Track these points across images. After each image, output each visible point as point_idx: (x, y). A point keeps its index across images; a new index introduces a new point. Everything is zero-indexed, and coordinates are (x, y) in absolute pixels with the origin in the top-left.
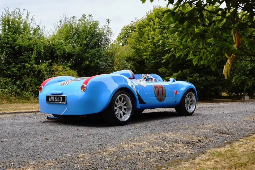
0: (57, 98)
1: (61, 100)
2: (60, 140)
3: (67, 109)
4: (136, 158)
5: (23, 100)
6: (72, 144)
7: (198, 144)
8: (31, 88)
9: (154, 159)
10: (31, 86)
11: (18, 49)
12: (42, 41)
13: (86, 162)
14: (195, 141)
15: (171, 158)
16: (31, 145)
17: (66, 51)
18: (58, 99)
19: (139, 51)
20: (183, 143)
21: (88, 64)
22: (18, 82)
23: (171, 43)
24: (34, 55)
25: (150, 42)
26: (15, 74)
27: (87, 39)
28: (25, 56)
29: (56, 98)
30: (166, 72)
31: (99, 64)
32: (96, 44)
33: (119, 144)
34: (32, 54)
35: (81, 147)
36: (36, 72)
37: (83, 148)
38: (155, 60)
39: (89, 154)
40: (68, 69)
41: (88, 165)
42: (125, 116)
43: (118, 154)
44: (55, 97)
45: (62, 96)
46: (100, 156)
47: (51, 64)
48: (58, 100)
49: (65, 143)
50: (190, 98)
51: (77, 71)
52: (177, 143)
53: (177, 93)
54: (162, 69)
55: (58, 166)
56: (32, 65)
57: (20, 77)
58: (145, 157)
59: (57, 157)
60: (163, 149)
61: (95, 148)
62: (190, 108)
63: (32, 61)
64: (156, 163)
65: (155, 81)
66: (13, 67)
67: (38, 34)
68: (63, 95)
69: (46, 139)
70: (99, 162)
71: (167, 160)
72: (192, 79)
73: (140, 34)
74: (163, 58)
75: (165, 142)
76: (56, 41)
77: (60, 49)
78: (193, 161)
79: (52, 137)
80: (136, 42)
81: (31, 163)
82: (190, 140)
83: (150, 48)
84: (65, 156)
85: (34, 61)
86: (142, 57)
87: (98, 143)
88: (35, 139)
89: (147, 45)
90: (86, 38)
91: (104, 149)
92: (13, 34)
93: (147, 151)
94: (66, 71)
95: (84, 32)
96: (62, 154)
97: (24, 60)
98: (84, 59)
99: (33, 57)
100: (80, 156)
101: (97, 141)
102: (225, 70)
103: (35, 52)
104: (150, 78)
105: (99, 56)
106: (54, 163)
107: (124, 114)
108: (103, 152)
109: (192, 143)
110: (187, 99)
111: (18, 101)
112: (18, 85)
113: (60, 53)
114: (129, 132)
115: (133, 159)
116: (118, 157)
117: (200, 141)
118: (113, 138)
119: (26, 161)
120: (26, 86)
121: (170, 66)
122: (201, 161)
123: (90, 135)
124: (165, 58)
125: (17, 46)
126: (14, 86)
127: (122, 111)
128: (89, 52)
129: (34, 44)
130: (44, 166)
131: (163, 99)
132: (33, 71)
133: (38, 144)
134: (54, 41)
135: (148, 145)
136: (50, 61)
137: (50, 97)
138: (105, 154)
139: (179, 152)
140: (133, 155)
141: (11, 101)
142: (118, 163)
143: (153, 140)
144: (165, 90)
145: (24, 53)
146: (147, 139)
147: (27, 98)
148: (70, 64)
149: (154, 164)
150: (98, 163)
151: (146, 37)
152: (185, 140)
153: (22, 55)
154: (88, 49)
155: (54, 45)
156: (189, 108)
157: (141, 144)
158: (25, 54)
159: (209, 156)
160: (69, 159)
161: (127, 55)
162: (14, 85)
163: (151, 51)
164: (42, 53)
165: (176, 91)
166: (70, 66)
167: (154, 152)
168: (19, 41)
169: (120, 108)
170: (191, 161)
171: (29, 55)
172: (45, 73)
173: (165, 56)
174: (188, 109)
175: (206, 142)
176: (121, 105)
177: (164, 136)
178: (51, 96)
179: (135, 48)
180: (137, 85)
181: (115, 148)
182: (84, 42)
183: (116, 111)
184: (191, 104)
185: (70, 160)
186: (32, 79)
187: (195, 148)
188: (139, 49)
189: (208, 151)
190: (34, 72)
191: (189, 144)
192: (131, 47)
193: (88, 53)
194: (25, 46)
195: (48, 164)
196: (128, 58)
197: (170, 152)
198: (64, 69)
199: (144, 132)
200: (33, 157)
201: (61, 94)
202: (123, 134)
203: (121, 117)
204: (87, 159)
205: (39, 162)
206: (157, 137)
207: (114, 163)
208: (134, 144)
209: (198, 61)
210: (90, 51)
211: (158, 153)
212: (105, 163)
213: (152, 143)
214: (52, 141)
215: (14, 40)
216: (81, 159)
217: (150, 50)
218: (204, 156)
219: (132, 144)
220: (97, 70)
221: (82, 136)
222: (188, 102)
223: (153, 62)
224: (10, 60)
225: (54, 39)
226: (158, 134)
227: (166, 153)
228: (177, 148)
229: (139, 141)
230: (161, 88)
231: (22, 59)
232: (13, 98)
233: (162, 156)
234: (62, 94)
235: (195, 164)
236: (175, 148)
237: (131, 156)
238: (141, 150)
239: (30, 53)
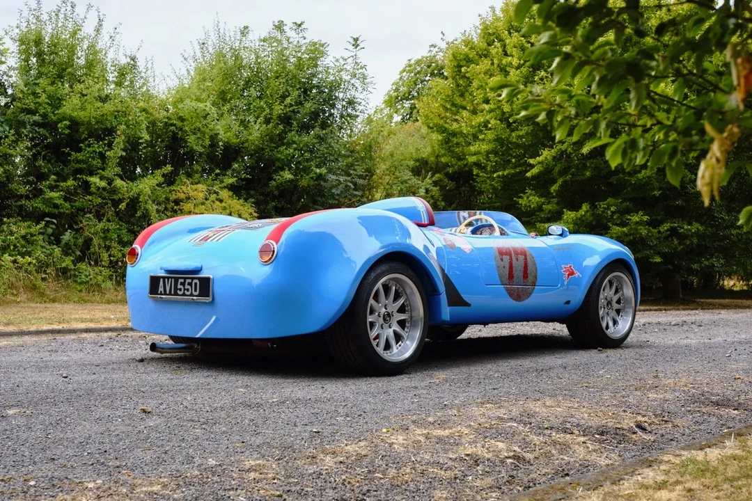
0: (183, 284)
1: (196, 291)
2: (189, 415)
3: (215, 320)
4: (431, 476)
5: (81, 291)
6: (224, 429)
7: (634, 436)
8: (105, 256)
9: (489, 481)
10: (108, 248)
11: (67, 131)
12: (143, 106)
13: (267, 486)
14: (625, 427)
15: (544, 479)
16: (95, 428)
17: (220, 136)
18: (187, 287)
19: (455, 140)
20: (585, 432)
21: (292, 181)
22: (67, 236)
23: (538, 96)
24: (117, 152)
25: (491, 111)
26: (56, 211)
27: (288, 100)
28: (88, 152)
29: (181, 284)
30: (540, 209)
31: (326, 181)
32: (315, 115)
33: (376, 431)
34: (110, 145)
35: (253, 439)
36: (123, 204)
37: (259, 440)
38: (504, 170)
39: (279, 459)
40: (225, 194)
41: (273, 495)
42: (400, 346)
43: (372, 462)
44: (176, 280)
45: (200, 279)
46: (312, 468)
47: (170, 180)
48: (188, 290)
49: (204, 426)
50: (616, 292)
51: (253, 203)
52: (565, 431)
53: (572, 273)
54: (528, 198)
55: (175, 496)
56: (110, 182)
57: (71, 221)
58: (459, 474)
59: (173, 467)
60: (519, 450)
61: (298, 442)
62: (615, 322)
63: (112, 170)
64: (494, 495)
65: (503, 233)
66: (52, 188)
67: (132, 82)
68: (202, 275)
69: (144, 411)
70: (307, 486)
71: (531, 484)
72: (624, 232)
73: (458, 85)
74: (531, 161)
75: (527, 429)
76: (189, 104)
77: (199, 130)
78: (615, 488)
79: (164, 406)
80: (446, 109)
81: (91, 485)
82: (610, 424)
83: (490, 129)
84: (200, 465)
85: (118, 170)
86: (465, 159)
87: (308, 428)
88: (107, 413)
89: (480, 119)
90: (283, 97)
91: (328, 446)
92: (53, 83)
93: (468, 455)
94: (218, 203)
95: (277, 77)
96: (190, 460)
97: (85, 166)
98: (278, 164)
99: (114, 157)
100: (247, 467)
101: (306, 421)
102: (703, 177)
103: (119, 142)
104: (484, 223)
105: (323, 154)
106: (165, 486)
107: (398, 337)
108: (322, 455)
109: (617, 434)
110: (606, 293)
111: (65, 296)
112: (67, 244)
113: (202, 145)
114: (411, 394)
115: (418, 479)
116: (369, 472)
117: (644, 429)
118: (359, 413)
119: (76, 478)
120: (92, 250)
121: (554, 188)
122: (640, 488)
123: (284, 402)
124: (539, 163)
125: (65, 122)
126: (55, 246)
127: (390, 328)
128: (294, 142)
129: (117, 114)
130: (132, 493)
131: (528, 294)
132: (113, 200)
133: (118, 426)
134: (180, 106)
135: (472, 437)
136: (169, 168)
137: (162, 280)
138: (329, 461)
139: (572, 460)
140: (419, 468)
141: (42, 295)
142: (368, 491)
143: (487, 422)
144: (535, 264)
145: (87, 142)
146: (469, 418)
147: (93, 288)
148: (231, 181)
149: (485, 496)
150: (306, 489)
151: (479, 95)
152: (595, 422)
153: (80, 150)
154: (290, 131)
155: (182, 119)
156: (611, 324)
157: (447, 432)
158: (89, 146)
159: (667, 473)
160: (213, 476)
161: (416, 152)
162: (54, 244)
163: (495, 140)
164: (142, 143)
165: (570, 267)
166: (231, 188)
167: (488, 460)
168: (71, 106)
169: (385, 320)
170: (607, 487)
171: (101, 150)
172: (152, 208)
173: (539, 156)
174: (607, 327)
175: (660, 432)
176: (389, 310)
177: (525, 411)
178: (164, 278)
179: (442, 130)
180: (441, 246)
181: (362, 444)
182: (278, 109)
183: (371, 329)
184: (618, 312)
185: (216, 478)
186: (112, 226)
187: (625, 449)
188: (454, 134)
189: (666, 458)
190: (116, 203)
191: (604, 438)
192: (429, 127)
193: (289, 145)
194: (89, 123)
195: (144, 489)
196: (418, 164)
197: (542, 460)
198: (213, 197)
199: (462, 397)
200: (98, 466)
201: (197, 271)
202: (393, 400)
203: (388, 346)
204: (270, 476)
205: (116, 482)
206: (501, 413)
207: (357, 491)
208: (425, 432)
209: (624, 154)
210: (296, 138)
211: (502, 462)
212: (326, 491)
213: (483, 432)
214: (163, 419)
215: (56, 102)
216: (252, 475)
217: (490, 135)
218: (651, 474)
219: (418, 431)
220: (319, 199)
221: (259, 405)
222: (609, 303)
223: (499, 176)
224: (40, 166)
225: (182, 101)
226: (506, 404)
227: (529, 462)
228: (564, 448)
229: (442, 424)
230: (521, 258)
231: (79, 162)
232: (50, 287)
233: (515, 472)
234: (201, 270)
235: (619, 496)
236: (558, 447)
237: (414, 468)
238: (446, 451)
239: (106, 142)
